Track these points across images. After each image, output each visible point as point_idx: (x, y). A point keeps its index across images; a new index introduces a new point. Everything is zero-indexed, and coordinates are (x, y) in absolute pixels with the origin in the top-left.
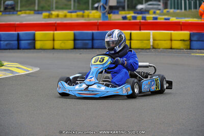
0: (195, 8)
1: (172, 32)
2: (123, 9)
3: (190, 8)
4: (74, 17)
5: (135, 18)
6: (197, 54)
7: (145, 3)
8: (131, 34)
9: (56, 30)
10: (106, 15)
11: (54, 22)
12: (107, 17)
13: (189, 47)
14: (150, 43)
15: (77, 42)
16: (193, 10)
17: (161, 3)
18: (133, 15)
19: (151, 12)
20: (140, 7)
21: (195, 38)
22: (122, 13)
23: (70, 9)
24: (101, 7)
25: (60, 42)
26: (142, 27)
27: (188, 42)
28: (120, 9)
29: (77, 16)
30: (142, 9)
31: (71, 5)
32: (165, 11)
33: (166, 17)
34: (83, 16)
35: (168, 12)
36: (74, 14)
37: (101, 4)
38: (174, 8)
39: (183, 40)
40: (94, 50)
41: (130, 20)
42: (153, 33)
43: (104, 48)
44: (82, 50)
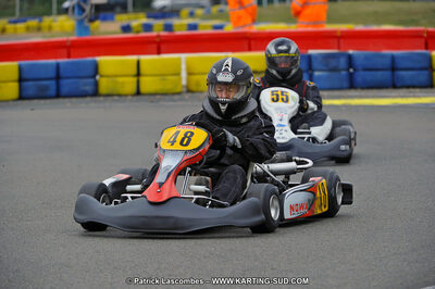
2: (124, 9)
4: (21, 33)
5: (148, 28)
8: (138, 62)
10: (86, 24)
12: (87, 29)
14: (180, 79)
15: (25, 84)
16: (277, 5)
18: (145, 21)
19: (185, 12)
20: (159, 3)
22: (122, 19)
23: (13, 14)
26: (163, 47)
28: (118, 9)
29: (28, 29)
30: (164, 7)
31: (14, 6)
32: (215, 9)
33: (217, 22)
34: (39, 29)
35: (221, 11)
36: (21, 26)
37: (75, 1)
40: (61, 100)
42: (187, 59)
43: (83, 95)
44: (35, 101)
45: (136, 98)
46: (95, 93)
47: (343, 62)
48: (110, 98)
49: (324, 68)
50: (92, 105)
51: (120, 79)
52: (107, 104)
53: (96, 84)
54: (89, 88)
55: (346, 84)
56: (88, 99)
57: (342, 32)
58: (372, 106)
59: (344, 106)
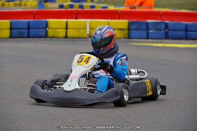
1: (110, 20)
4: (11, 6)
5: (71, 6)
6: (136, 44)
8: (67, 23)
10: (43, 3)
12: (43, 6)
13: (127, 36)
14: (86, 31)
15: (13, 30)
21: (134, 27)
22: (59, 2)
26: (78, 16)
27: (126, 32)
29: (15, 5)
33: (104, 5)
34: (20, 5)
36: (12, 3)
39: (122, 29)
40: (30, 39)
42: (90, 22)
43: (40, 37)
44: (18, 39)
45: (65, 39)
46: (46, 36)
47: (163, 26)
48: (53, 39)
49: (154, 29)
50: (45, 42)
51: (58, 30)
52: (52, 42)
53: (47, 32)
54: (43, 34)
55: (164, 37)
56: (43, 39)
57: (163, 12)
58: (176, 48)
59: (163, 47)
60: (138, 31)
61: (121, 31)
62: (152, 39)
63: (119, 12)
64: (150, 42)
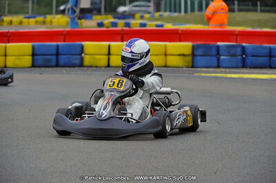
0: (200, 9)
1: (168, 43)
2: (99, 12)
3: (193, 10)
4: (32, 25)
5: (114, 24)
6: (203, 75)
7: (130, 3)
8: (109, 46)
9: (9, 42)
10: (76, 20)
11: (7, 31)
12: (77, 23)
13: (190, 65)
15: (36, 57)
16: (197, 13)
17: (151, 4)
18: (113, 20)
19: (138, 16)
20: (121, 9)
21: (199, 52)
22: (97, 19)
23: (28, 13)
24: (69, 10)
25: (14, 57)
26: (125, 37)
27: (190, 58)
28: (95, 12)
29: (37, 22)
30: (125, 12)
31: (28, 8)
32: (157, 14)
33: (159, 23)
34: (44, 23)
35: (161, 15)
36: (32, 20)
37: (69, 6)
38: (170, 11)
39: (183, 55)
40: (59, 69)
41: (108, 27)
43: (73, 66)
44: (43, 69)
45: (107, 69)
46: (81, 65)
47: (239, 51)
48: (91, 68)
49: (227, 54)
50: (80, 72)
51: (97, 57)
52: (89, 72)
53: (82, 59)
54: (77, 62)
55: (240, 65)
56: (77, 68)
57: (239, 31)
58: (257, 79)
59: (239, 78)
60: (205, 58)
61: (183, 57)
62: (223, 68)
63: (180, 32)
64: (222, 72)
